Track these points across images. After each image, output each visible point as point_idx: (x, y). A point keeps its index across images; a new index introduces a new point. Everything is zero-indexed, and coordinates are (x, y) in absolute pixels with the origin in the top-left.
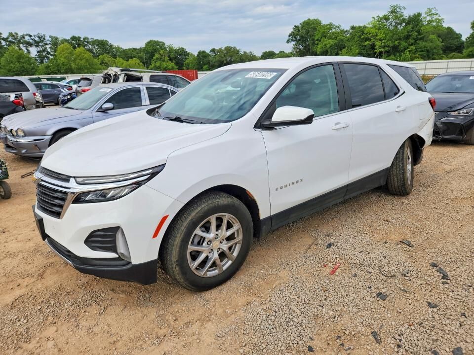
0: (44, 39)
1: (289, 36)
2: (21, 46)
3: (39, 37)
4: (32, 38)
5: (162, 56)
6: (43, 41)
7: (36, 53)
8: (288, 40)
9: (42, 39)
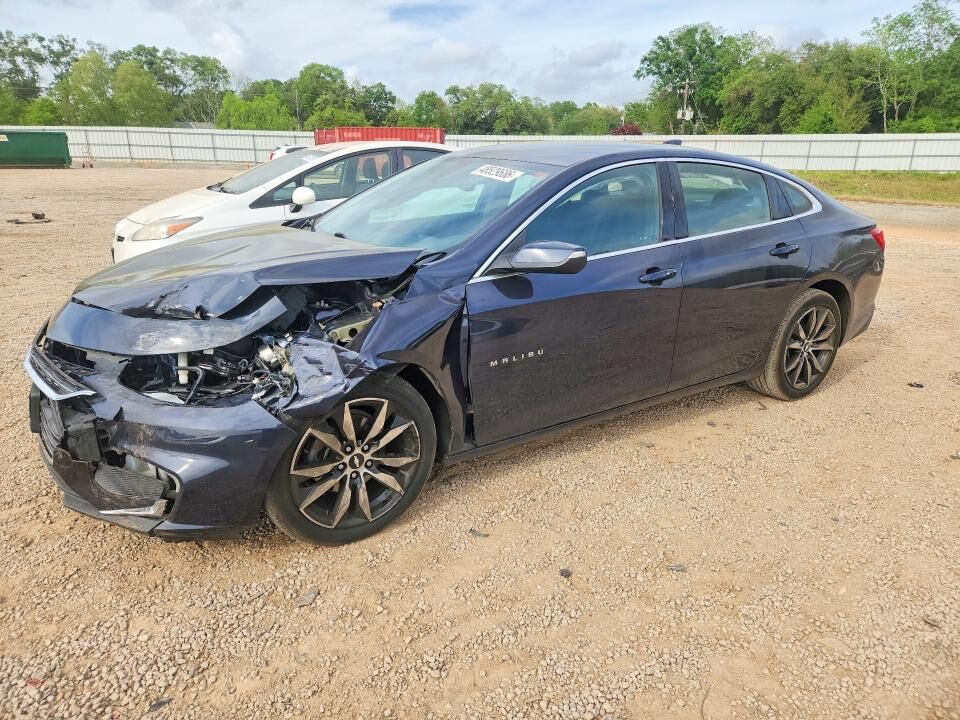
0: (73, 48)
1: (643, 62)
2: (19, 60)
3: (61, 43)
4: (45, 43)
5: (338, 96)
6: (69, 51)
7: (52, 79)
8: (638, 72)
9: (67, 48)
